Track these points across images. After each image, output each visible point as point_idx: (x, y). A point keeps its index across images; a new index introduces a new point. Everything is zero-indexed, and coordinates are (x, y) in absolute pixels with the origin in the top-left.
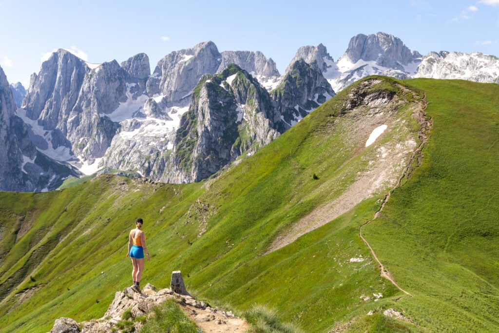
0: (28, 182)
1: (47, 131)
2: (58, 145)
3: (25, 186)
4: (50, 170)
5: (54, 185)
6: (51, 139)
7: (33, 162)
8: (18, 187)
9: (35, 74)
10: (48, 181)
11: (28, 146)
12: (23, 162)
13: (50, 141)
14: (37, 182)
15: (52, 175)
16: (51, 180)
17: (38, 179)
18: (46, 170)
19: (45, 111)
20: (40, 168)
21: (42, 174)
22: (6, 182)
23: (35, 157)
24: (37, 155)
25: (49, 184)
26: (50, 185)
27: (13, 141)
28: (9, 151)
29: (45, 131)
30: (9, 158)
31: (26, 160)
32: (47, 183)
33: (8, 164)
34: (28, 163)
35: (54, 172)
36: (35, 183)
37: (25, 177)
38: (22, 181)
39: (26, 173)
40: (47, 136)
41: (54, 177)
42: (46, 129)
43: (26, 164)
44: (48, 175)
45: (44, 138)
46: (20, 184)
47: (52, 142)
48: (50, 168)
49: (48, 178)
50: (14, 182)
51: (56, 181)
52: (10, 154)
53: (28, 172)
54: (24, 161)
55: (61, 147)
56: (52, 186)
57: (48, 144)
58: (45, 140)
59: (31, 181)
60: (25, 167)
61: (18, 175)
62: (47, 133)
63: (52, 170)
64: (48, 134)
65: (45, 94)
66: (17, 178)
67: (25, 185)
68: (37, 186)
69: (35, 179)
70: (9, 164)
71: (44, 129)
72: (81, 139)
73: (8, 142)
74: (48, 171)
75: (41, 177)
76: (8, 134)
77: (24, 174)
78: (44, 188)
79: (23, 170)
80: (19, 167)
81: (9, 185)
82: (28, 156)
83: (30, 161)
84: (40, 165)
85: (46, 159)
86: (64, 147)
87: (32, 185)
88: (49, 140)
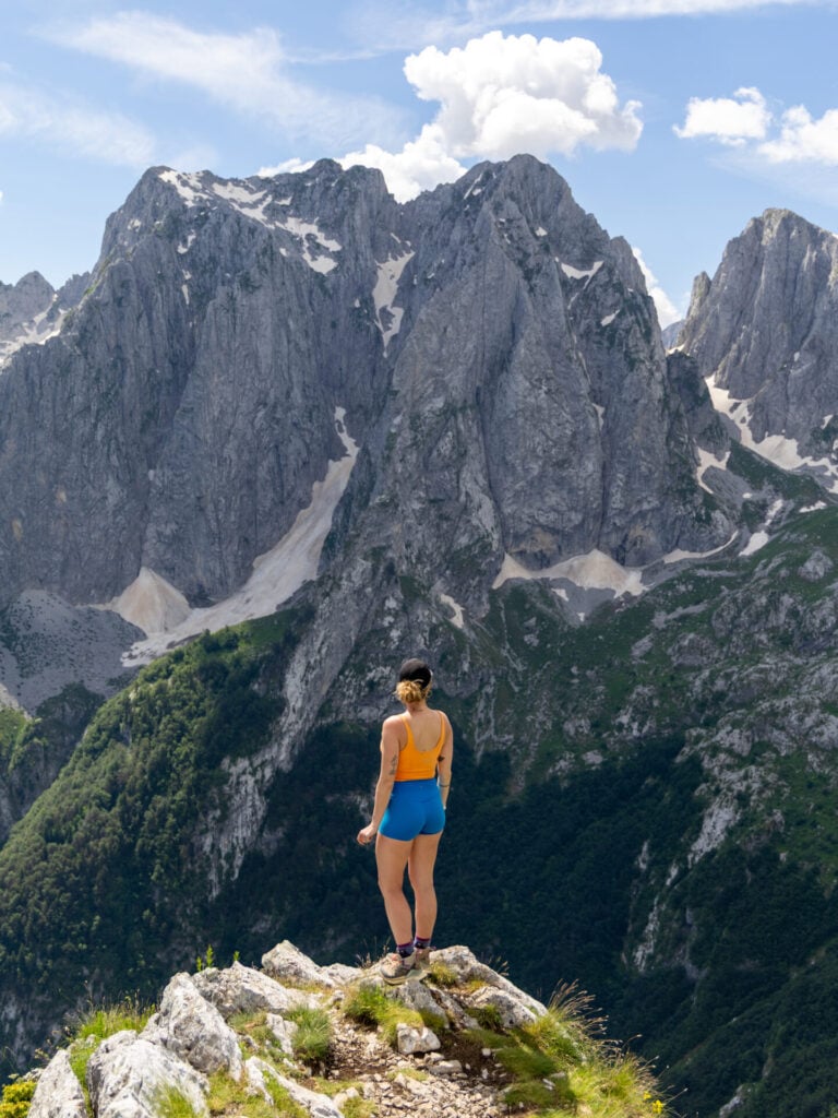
0: (717, 515)
1: (737, 401)
2: (767, 434)
3: (709, 525)
4: (768, 487)
5: (782, 524)
6: (748, 419)
7: (722, 465)
8: (693, 526)
9: (704, 274)
10: (765, 514)
11: (710, 428)
12: (699, 465)
13: (745, 424)
14: (737, 514)
15: (773, 500)
16: (772, 513)
17: (740, 507)
18: (756, 484)
19: (732, 354)
20: (741, 482)
21: (747, 496)
22: (664, 511)
23: (728, 454)
24: (731, 450)
25: (769, 521)
26: (772, 524)
27: (678, 410)
28: (670, 436)
29: (734, 401)
30: (670, 452)
31: (707, 460)
32: (763, 519)
33: (667, 468)
34: (712, 467)
35: (776, 491)
36: (734, 518)
37: (710, 503)
38: (703, 512)
39: (711, 492)
40: (735, 412)
41: (779, 504)
42: (734, 397)
43: (708, 469)
44: (765, 501)
45: (731, 416)
46: (699, 518)
47: (750, 425)
48: (766, 483)
49: (764, 506)
50: (681, 511)
51: (785, 515)
52: (672, 443)
53: (712, 489)
54: (702, 462)
55: (774, 437)
56: (776, 528)
57: (740, 431)
58: (733, 421)
59: (724, 513)
60: (704, 477)
61: (692, 495)
62: (736, 406)
63: (771, 487)
64: (740, 407)
65: (733, 316)
66: (691, 502)
67: (709, 519)
68: (739, 525)
69: (733, 507)
70: (672, 467)
71: (729, 397)
72: (828, 419)
73: (666, 412)
74: (761, 489)
75: (746, 504)
76: (665, 395)
77: (706, 493)
78: (758, 531)
79: (702, 484)
80: (693, 476)
81: (670, 520)
82: (711, 452)
83: (715, 463)
84: (741, 475)
85: (753, 458)
86: (781, 438)
87: (726, 522)
88: (743, 421)
